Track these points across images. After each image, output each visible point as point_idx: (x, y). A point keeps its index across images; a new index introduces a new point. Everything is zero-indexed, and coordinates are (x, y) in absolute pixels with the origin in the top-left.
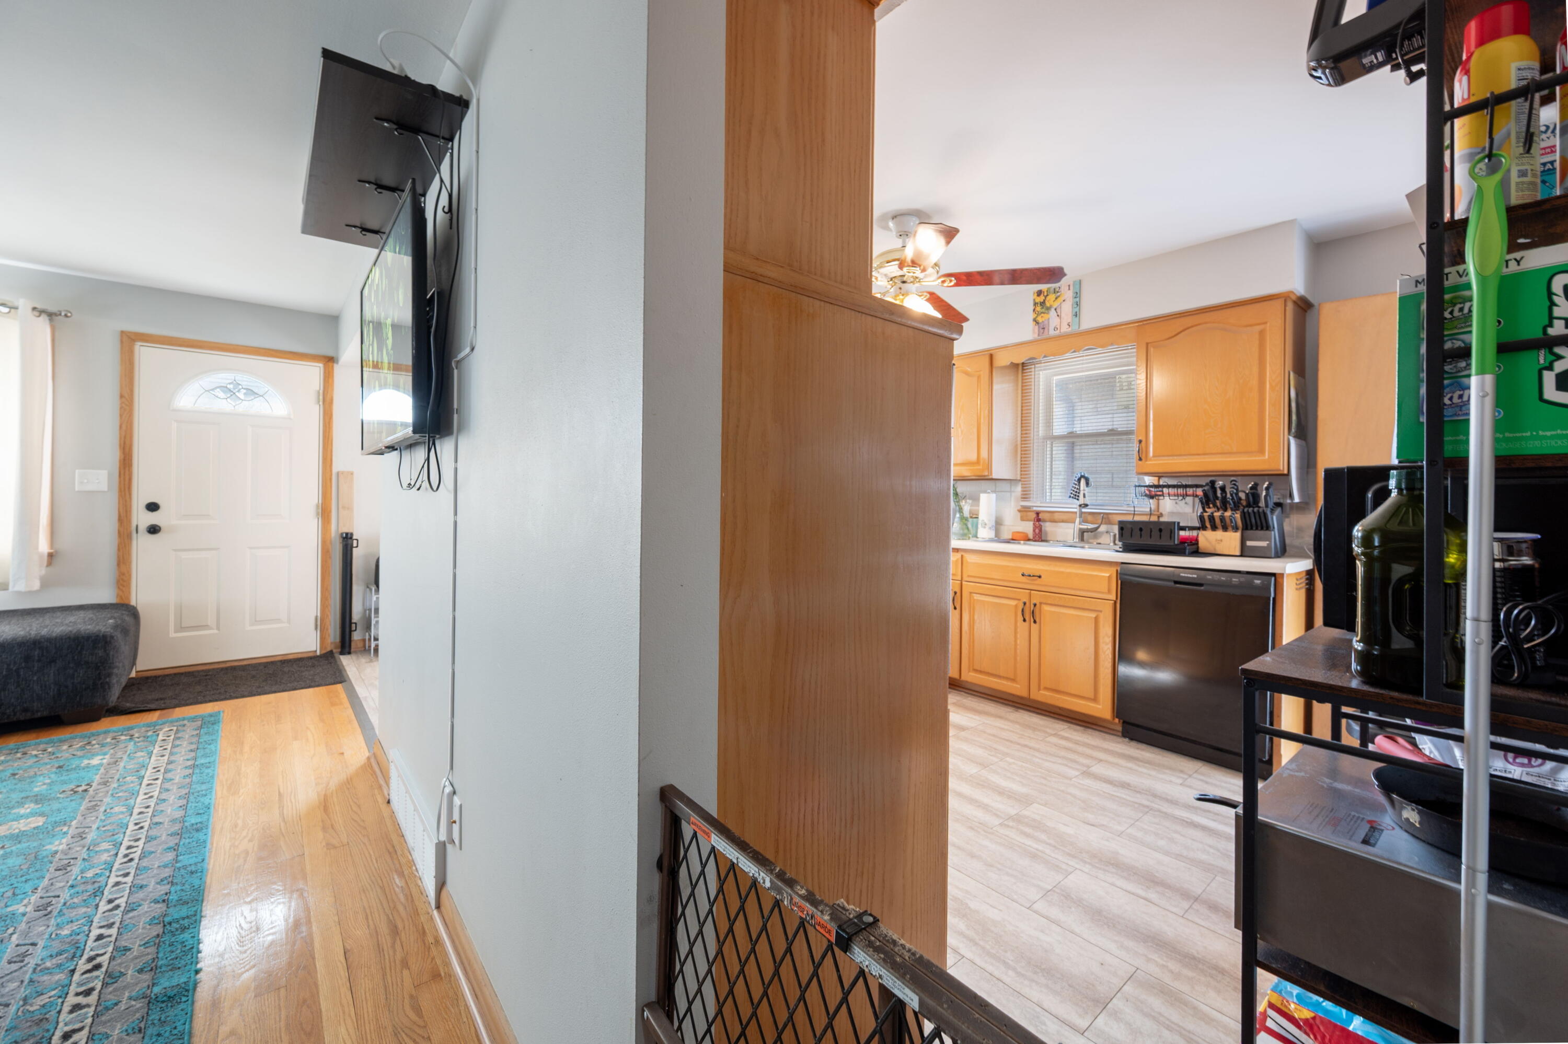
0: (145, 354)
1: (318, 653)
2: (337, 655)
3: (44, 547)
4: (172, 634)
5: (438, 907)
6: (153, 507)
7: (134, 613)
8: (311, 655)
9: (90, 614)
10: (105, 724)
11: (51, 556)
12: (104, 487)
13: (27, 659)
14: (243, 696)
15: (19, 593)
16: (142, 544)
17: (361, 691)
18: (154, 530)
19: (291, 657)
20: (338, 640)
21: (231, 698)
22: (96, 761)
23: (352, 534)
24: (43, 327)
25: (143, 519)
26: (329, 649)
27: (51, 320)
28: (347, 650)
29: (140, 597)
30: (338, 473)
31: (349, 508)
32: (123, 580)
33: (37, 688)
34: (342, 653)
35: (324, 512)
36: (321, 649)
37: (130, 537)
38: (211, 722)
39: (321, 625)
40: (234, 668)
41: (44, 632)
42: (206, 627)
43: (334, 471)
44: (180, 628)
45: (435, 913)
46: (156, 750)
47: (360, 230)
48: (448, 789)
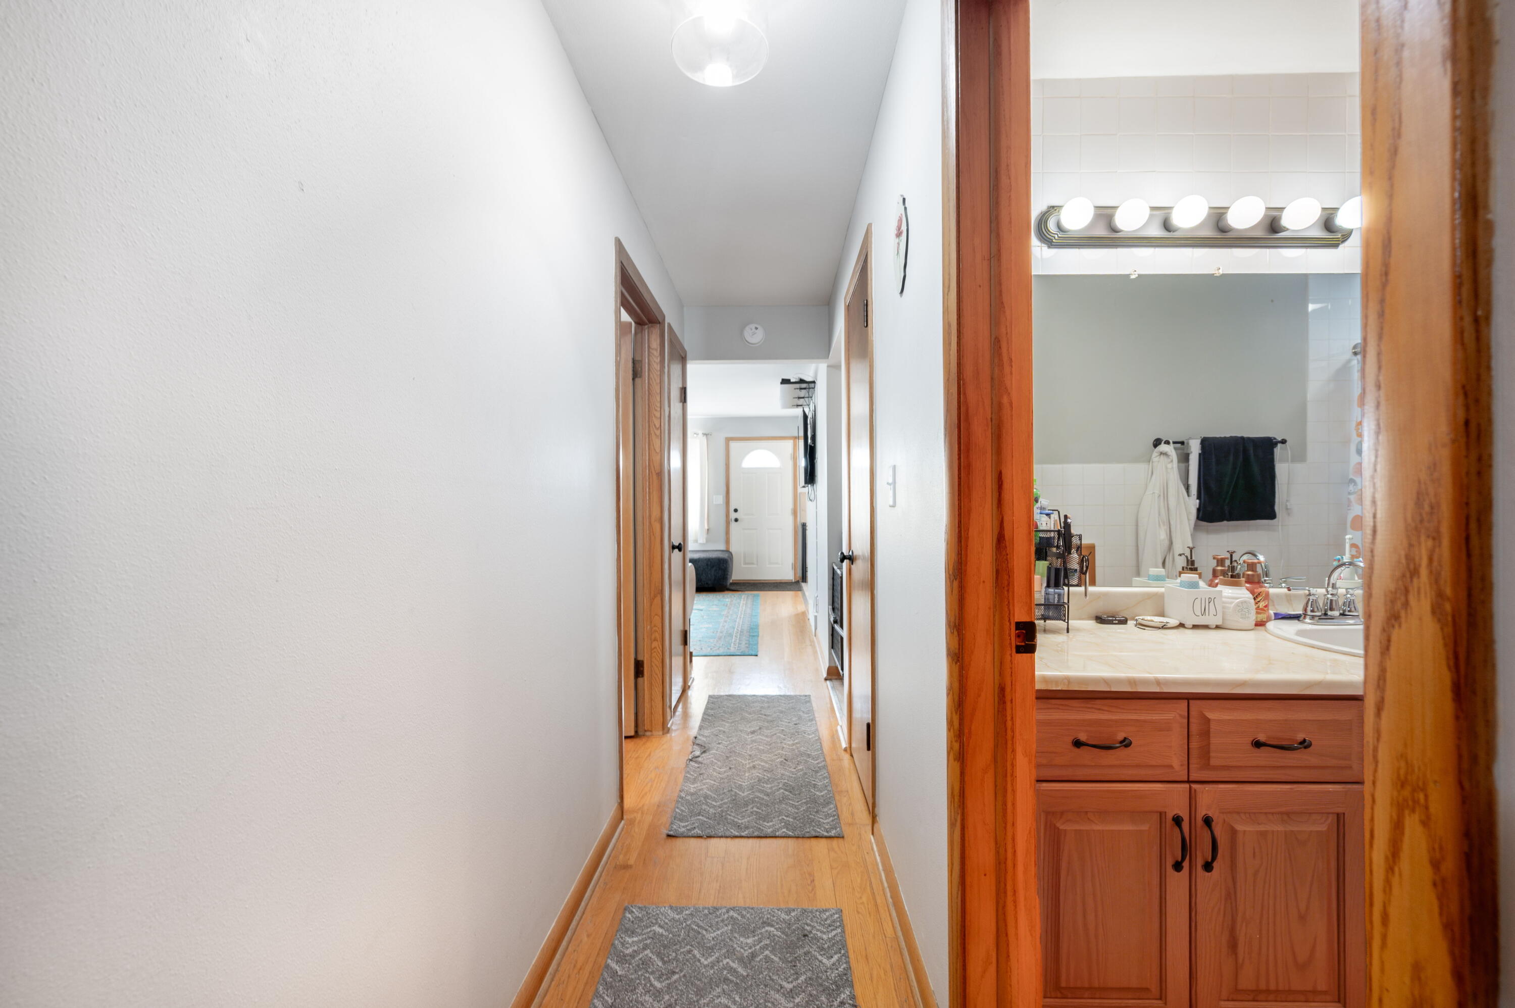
0: (733, 445)
1: (793, 581)
2: (801, 583)
3: (706, 527)
4: (743, 566)
5: (815, 636)
6: (736, 510)
7: (731, 553)
8: (790, 581)
9: (720, 552)
10: (726, 593)
11: (708, 530)
12: (722, 503)
13: (707, 565)
14: (766, 591)
15: (700, 544)
16: (733, 525)
17: (807, 594)
18: (736, 520)
19: (783, 581)
20: (801, 575)
21: (764, 591)
22: (727, 600)
23: (806, 524)
24: (704, 439)
25: (733, 515)
26: (797, 580)
27: (707, 437)
28: (804, 580)
29: (733, 549)
30: (800, 493)
31: (805, 511)
32: (727, 541)
33: (709, 576)
34: (803, 582)
35: (795, 513)
36: (795, 579)
37: (729, 523)
38: (758, 595)
39: (794, 567)
40: (763, 583)
41: (711, 556)
42: (753, 564)
43: (798, 492)
44: (745, 563)
45: (815, 638)
46: (742, 600)
47: (799, 390)
48: (816, 596)
